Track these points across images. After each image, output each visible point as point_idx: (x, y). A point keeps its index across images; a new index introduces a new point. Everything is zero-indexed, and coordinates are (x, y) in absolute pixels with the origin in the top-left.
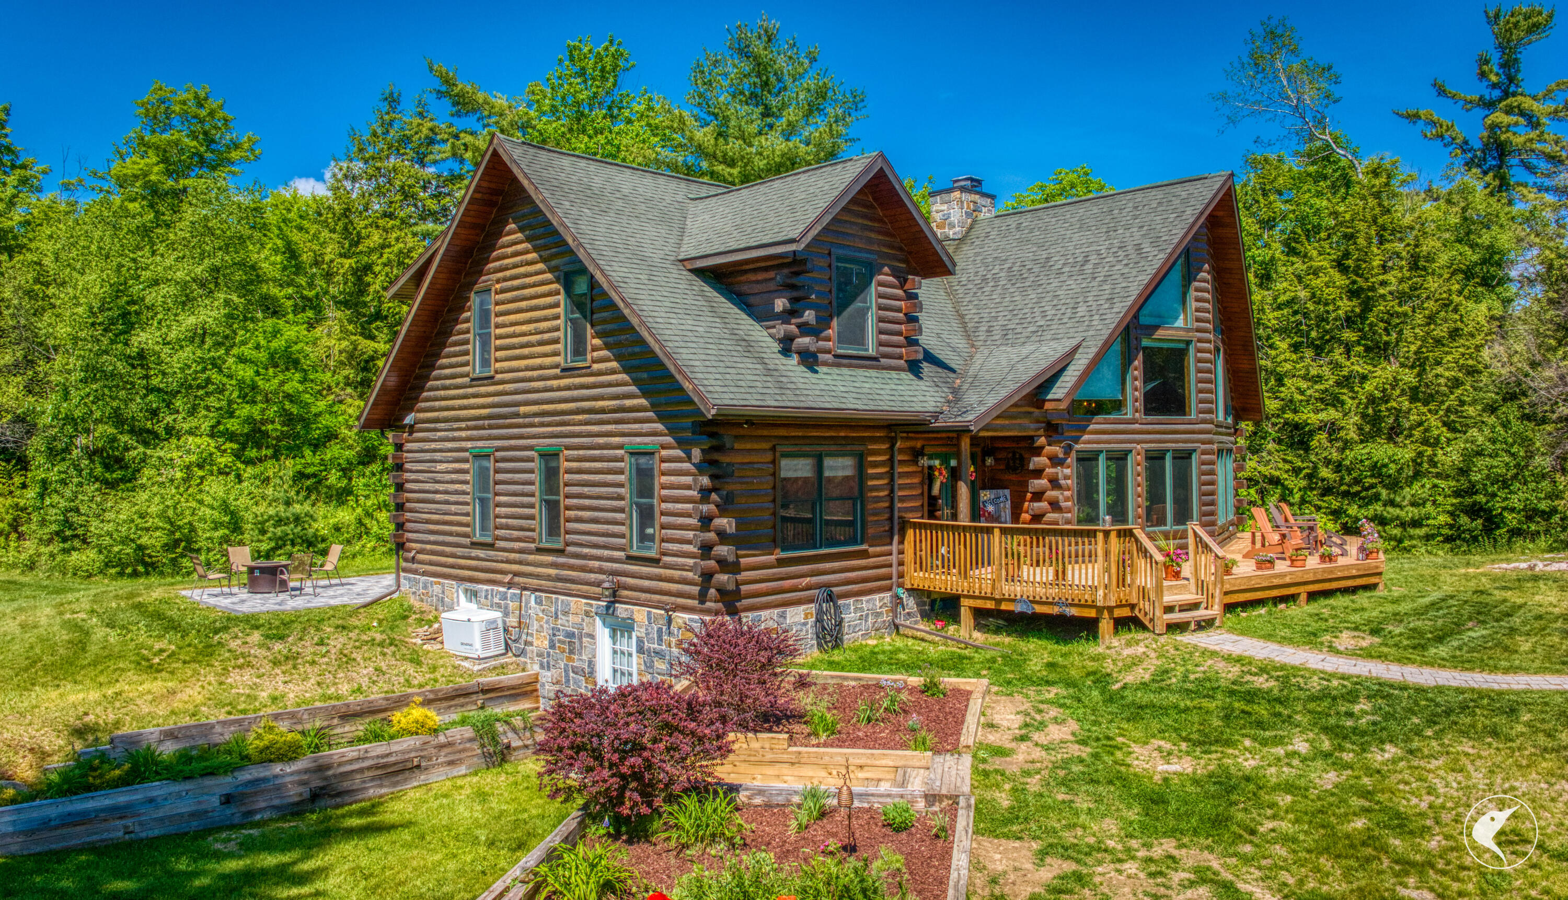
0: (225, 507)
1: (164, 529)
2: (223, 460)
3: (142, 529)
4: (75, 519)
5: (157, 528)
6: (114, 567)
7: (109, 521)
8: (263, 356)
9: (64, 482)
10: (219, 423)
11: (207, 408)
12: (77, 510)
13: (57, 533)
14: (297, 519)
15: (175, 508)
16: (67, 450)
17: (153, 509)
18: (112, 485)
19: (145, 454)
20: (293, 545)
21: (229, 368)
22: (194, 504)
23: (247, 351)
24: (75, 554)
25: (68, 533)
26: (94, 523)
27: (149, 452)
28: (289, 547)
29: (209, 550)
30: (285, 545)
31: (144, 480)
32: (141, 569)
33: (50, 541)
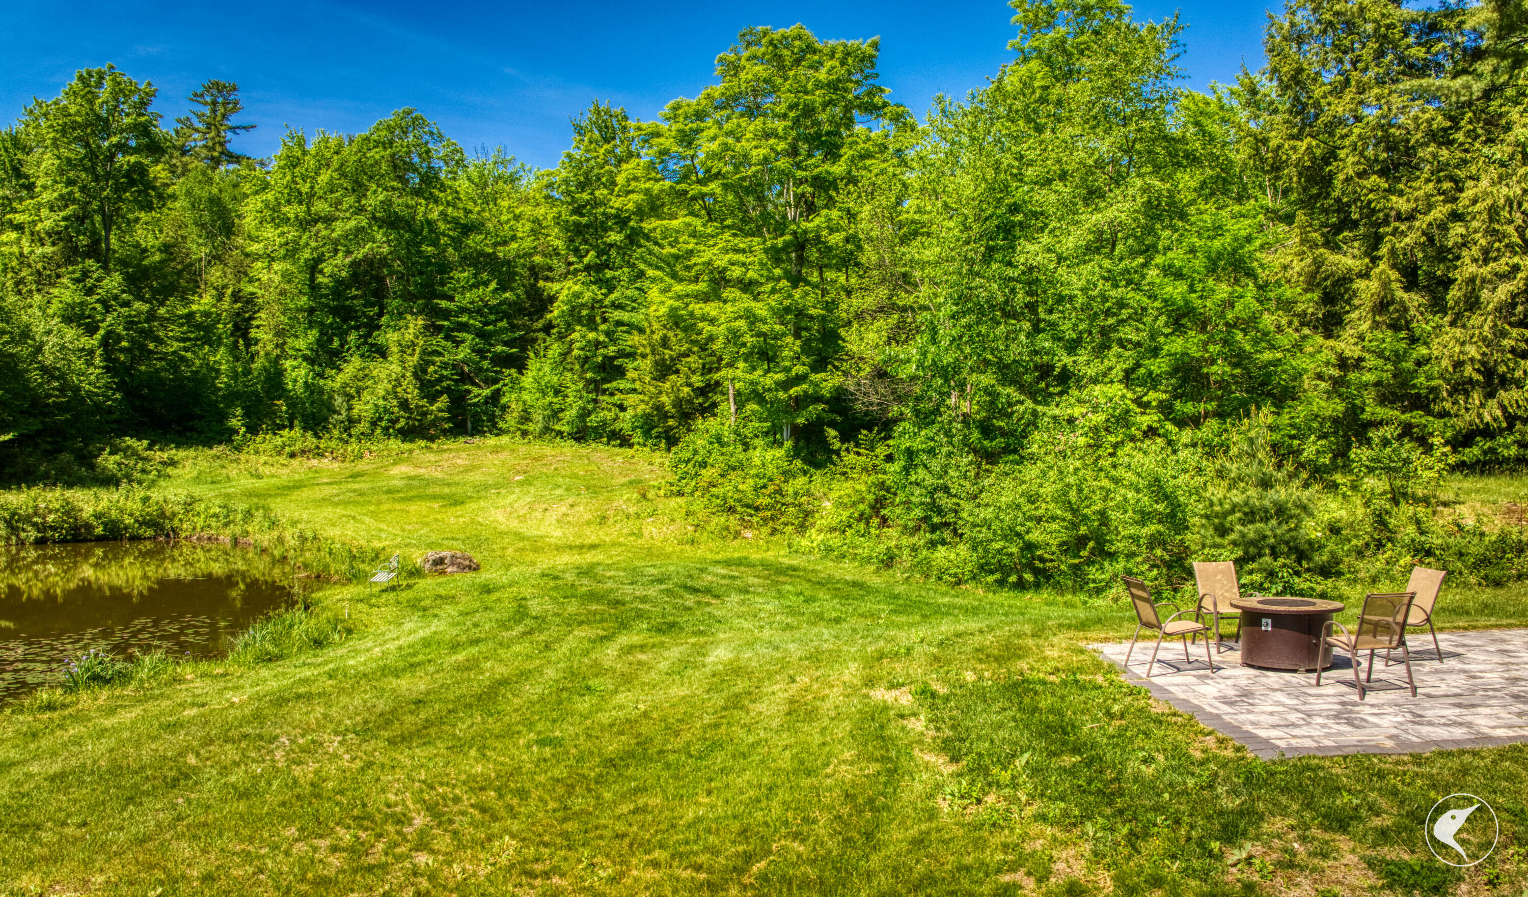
0: (1157, 488)
1: (1064, 520)
2: (1146, 420)
3: (1030, 518)
4: (944, 501)
5: (1053, 519)
6: (992, 572)
7: (987, 505)
8: (1199, 263)
9: (931, 452)
10: (1138, 365)
11: (1121, 343)
12: (946, 489)
13: (926, 519)
14: (1281, 511)
15: (1080, 490)
16: (936, 412)
17: (1048, 490)
18: (991, 457)
19: (1035, 413)
20: (1275, 555)
21: (1151, 284)
22: (1106, 483)
23: (1177, 257)
24: (942, 551)
25: (936, 520)
26: (967, 506)
27: (1040, 408)
28: (1268, 559)
29: (1130, 556)
30: (1260, 555)
31: (1035, 448)
32: (1028, 577)
33: (917, 529)
